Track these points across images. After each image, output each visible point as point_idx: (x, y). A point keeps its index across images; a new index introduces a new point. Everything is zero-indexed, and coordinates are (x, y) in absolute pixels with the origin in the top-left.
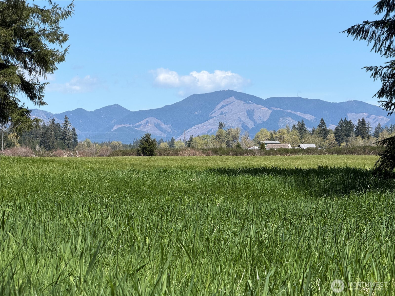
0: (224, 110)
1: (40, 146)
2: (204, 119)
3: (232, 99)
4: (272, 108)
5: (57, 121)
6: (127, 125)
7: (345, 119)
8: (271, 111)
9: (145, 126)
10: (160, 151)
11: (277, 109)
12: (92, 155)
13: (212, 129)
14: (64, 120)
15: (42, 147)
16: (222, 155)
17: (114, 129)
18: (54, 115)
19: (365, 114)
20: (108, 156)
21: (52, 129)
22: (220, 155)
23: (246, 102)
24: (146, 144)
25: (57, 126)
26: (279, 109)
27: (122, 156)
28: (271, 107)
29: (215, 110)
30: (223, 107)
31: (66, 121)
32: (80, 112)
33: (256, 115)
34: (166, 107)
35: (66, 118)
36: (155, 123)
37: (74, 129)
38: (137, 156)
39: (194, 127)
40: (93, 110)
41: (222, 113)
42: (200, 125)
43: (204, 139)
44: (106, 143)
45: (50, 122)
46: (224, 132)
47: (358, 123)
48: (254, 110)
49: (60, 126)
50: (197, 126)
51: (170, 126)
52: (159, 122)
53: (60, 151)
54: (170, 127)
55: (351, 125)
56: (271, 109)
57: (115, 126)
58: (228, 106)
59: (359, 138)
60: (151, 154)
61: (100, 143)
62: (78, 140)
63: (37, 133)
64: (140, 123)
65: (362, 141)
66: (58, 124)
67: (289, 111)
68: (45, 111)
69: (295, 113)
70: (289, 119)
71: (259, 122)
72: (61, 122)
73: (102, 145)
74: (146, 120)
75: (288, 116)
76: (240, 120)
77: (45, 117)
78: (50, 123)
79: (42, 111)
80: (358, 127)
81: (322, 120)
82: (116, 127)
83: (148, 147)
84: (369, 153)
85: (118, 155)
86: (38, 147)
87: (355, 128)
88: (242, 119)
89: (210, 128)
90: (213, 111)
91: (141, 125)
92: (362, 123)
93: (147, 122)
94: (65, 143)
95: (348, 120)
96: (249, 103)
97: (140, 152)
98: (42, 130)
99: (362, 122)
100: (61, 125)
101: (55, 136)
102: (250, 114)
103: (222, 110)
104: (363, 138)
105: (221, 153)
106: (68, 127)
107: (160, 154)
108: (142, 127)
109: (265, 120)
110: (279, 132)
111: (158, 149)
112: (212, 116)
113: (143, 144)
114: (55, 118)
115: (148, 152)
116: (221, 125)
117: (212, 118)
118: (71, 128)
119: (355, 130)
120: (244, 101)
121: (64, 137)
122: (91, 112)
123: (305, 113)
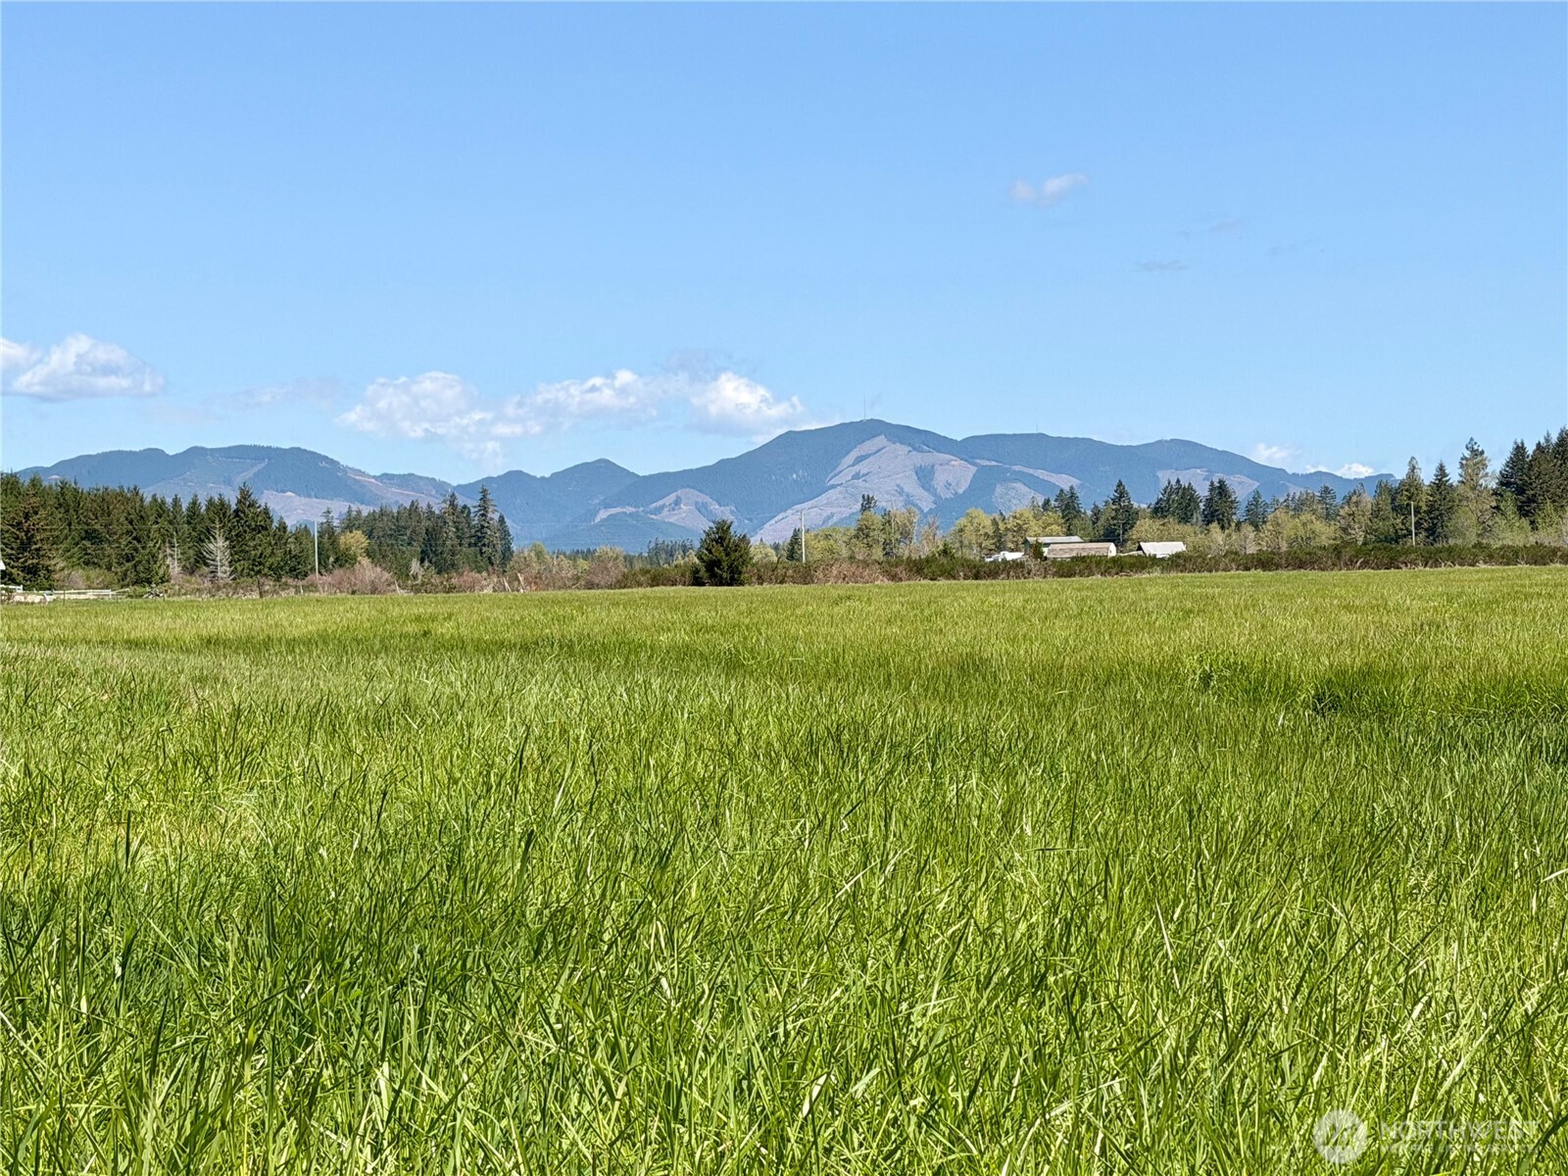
0: (863, 468)
1: (422, 561)
2: (813, 489)
3: (881, 440)
4: (978, 461)
5: (460, 502)
6: (630, 509)
7: (1178, 481)
8: (974, 469)
9: (674, 509)
10: (759, 570)
11: (988, 463)
12: (565, 587)
13: (832, 515)
14: (480, 496)
15: (426, 564)
16: (935, 579)
17: (597, 520)
18: (455, 488)
19: (1199, 471)
20: (610, 587)
21: (449, 519)
22: (931, 579)
23: (914, 449)
24: (718, 552)
25: (462, 512)
26: (994, 463)
27: (652, 586)
28: (973, 458)
29: (839, 469)
30: (860, 459)
31: (484, 499)
32: (516, 479)
33: (940, 479)
34: (722, 462)
35: (484, 491)
36: (697, 503)
37: (502, 520)
38: (693, 585)
39: (789, 512)
40: (547, 475)
41: (857, 476)
42: (806, 505)
43: (827, 537)
44: (583, 552)
45: (444, 502)
46: (876, 517)
47: (1211, 490)
48: (933, 467)
49: (469, 512)
50: (798, 507)
51: (733, 508)
52: (707, 499)
53: (471, 575)
54: (732, 512)
55: (1192, 496)
56: (975, 464)
57: (602, 511)
58: (871, 458)
59: (1215, 527)
60: (734, 580)
61: (568, 553)
62: (514, 547)
63: (414, 531)
64: (660, 503)
65: (1224, 536)
66: (465, 507)
67: (1017, 468)
68: (434, 479)
69: (1031, 471)
70: (1018, 485)
71: (947, 495)
72: (473, 503)
73: (574, 556)
74: (674, 494)
75: (1017, 480)
76: (901, 492)
77: (434, 492)
78: (444, 505)
79: (427, 478)
80: (1209, 501)
81: (1120, 484)
82: (603, 514)
83: (724, 558)
84: (1350, 564)
85: (640, 585)
86: (415, 566)
87: (1201, 505)
88: (906, 490)
89: (828, 511)
90: (837, 471)
91: (663, 506)
92: (1221, 490)
93: (677, 502)
94: (482, 553)
95: (1184, 483)
96: (922, 451)
97: (703, 573)
98: (425, 523)
99: (1220, 488)
100: (473, 510)
101: (458, 537)
102: (925, 476)
103: (857, 468)
104: (1223, 528)
105: (933, 572)
106: (490, 515)
107: (761, 580)
108: (665, 512)
109: (961, 491)
110: (1015, 517)
111: (753, 565)
112: (831, 482)
113: (710, 552)
114: (456, 494)
115: (725, 575)
116: (868, 503)
117: (833, 487)
118: (496, 516)
119: (1202, 506)
120: (909, 444)
121: (479, 539)
122: (543, 478)
123: (1058, 471)
